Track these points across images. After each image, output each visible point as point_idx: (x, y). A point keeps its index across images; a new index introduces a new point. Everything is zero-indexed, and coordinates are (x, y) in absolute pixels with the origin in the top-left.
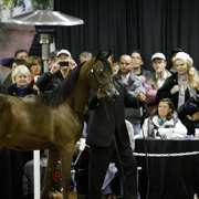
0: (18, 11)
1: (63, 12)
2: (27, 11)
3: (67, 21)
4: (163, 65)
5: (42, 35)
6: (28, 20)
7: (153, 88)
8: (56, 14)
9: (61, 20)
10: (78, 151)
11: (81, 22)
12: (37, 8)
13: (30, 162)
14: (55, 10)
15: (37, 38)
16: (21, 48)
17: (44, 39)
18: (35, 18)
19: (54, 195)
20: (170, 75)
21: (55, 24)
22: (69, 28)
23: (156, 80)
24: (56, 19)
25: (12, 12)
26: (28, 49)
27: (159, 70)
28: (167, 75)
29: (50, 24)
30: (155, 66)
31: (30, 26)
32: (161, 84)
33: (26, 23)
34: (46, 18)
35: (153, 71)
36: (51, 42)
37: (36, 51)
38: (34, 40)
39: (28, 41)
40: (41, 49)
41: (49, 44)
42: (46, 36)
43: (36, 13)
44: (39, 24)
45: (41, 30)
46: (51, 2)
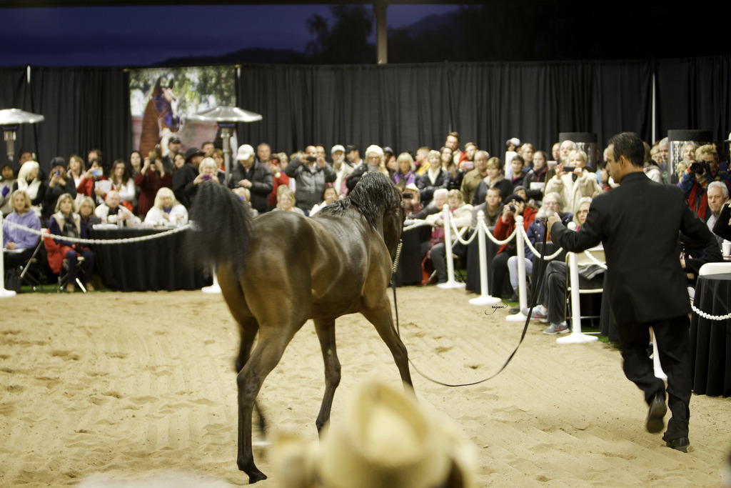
0: (203, 107)
1: (243, 108)
2: (211, 107)
3: (247, 117)
5: (223, 130)
6: (210, 116)
8: (236, 110)
9: (241, 116)
11: (259, 118)
12: (220, 105)
14: (237, 106)
15: (219, 133)
16: (205, 141)
17: (226, 134)
18: (217, 114)
21: (235, 119)
22: (249, 124)
24: (236, 115)
25: (197, 108)
26: (212, 140)
27: (339, 161)
29: (230, 119)
31: (212, 122)
33: (208, 119)
34: (226, 114)
36: (232, 135)
37: (218, 144)
38: (216, 135)
39: (212, 135)
40: (222, 143)
41: (229, 139)
42: (227, 130)
43: (218, 109)
44: (220, 119)
45: (222, 125)
46: (234, 99)
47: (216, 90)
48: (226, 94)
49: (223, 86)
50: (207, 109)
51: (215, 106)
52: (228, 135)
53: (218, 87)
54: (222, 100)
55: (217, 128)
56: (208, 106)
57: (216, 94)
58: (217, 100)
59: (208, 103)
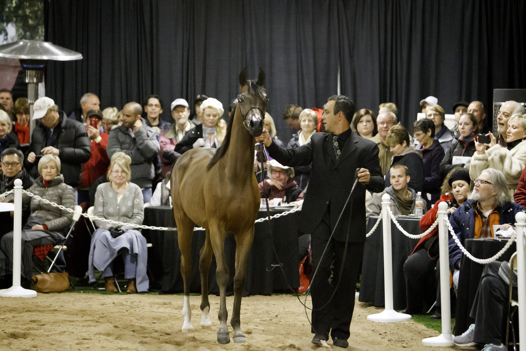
1: (55, 42)
2: (10, 41)
3: (61, 55)
4: (186, 113)
5: (28, 72)
6: (11, 52)
7: (172, 143)
8: (47, 45)
9: (53, 54)
10: (71, 221)
11: (78, 57)
12: (23, 37)
13: (8, 235)
14: (46, 40)
15: (22, 75)
17: (31, 77)
18: (21, 50)
19: (39, 277)
20: (194, 126)
21: (45, 58)
23: (176, 134)
24: (47, 51)
26: (10, 88)
27: (181, 121)
28: (189, 126)
29: (39, 57)
30: (175, 115)
31: (14, 60)
32: (181, 137)
33: (8, 56)
34: (34, 50)
35: (173, 121)
36: (39, 81)
37: (20, 91)
38: (18, 78)
39: (10, 78)
40: (26, 90)
41: (37, 84)
42: (34, 72)
43: (21, 43)
44: (24, 57)
45: (26, 65)
46: (41, 30)
47: (17, 17)
48: (31, 22)
49: (28, 11)
50: (5, 43)
51: (15, 40)
52: (35, 80)
53: (20, 12)
54: (25, 31)
55: (19, 69)
56: (6, 39)
57: (16, 22)
58: (17, 31)
59: (6, 35)
